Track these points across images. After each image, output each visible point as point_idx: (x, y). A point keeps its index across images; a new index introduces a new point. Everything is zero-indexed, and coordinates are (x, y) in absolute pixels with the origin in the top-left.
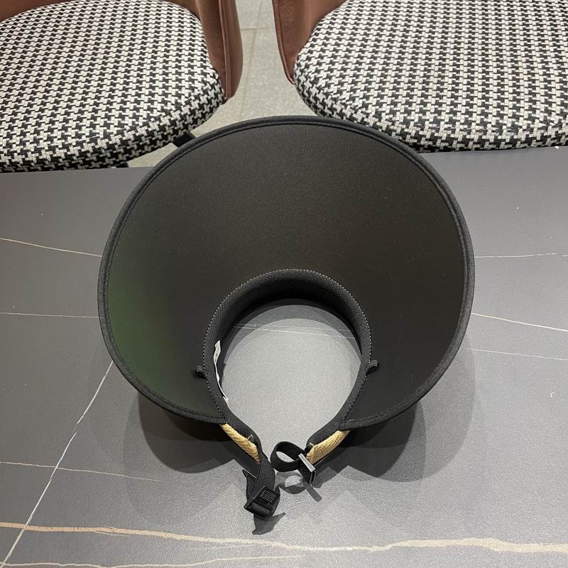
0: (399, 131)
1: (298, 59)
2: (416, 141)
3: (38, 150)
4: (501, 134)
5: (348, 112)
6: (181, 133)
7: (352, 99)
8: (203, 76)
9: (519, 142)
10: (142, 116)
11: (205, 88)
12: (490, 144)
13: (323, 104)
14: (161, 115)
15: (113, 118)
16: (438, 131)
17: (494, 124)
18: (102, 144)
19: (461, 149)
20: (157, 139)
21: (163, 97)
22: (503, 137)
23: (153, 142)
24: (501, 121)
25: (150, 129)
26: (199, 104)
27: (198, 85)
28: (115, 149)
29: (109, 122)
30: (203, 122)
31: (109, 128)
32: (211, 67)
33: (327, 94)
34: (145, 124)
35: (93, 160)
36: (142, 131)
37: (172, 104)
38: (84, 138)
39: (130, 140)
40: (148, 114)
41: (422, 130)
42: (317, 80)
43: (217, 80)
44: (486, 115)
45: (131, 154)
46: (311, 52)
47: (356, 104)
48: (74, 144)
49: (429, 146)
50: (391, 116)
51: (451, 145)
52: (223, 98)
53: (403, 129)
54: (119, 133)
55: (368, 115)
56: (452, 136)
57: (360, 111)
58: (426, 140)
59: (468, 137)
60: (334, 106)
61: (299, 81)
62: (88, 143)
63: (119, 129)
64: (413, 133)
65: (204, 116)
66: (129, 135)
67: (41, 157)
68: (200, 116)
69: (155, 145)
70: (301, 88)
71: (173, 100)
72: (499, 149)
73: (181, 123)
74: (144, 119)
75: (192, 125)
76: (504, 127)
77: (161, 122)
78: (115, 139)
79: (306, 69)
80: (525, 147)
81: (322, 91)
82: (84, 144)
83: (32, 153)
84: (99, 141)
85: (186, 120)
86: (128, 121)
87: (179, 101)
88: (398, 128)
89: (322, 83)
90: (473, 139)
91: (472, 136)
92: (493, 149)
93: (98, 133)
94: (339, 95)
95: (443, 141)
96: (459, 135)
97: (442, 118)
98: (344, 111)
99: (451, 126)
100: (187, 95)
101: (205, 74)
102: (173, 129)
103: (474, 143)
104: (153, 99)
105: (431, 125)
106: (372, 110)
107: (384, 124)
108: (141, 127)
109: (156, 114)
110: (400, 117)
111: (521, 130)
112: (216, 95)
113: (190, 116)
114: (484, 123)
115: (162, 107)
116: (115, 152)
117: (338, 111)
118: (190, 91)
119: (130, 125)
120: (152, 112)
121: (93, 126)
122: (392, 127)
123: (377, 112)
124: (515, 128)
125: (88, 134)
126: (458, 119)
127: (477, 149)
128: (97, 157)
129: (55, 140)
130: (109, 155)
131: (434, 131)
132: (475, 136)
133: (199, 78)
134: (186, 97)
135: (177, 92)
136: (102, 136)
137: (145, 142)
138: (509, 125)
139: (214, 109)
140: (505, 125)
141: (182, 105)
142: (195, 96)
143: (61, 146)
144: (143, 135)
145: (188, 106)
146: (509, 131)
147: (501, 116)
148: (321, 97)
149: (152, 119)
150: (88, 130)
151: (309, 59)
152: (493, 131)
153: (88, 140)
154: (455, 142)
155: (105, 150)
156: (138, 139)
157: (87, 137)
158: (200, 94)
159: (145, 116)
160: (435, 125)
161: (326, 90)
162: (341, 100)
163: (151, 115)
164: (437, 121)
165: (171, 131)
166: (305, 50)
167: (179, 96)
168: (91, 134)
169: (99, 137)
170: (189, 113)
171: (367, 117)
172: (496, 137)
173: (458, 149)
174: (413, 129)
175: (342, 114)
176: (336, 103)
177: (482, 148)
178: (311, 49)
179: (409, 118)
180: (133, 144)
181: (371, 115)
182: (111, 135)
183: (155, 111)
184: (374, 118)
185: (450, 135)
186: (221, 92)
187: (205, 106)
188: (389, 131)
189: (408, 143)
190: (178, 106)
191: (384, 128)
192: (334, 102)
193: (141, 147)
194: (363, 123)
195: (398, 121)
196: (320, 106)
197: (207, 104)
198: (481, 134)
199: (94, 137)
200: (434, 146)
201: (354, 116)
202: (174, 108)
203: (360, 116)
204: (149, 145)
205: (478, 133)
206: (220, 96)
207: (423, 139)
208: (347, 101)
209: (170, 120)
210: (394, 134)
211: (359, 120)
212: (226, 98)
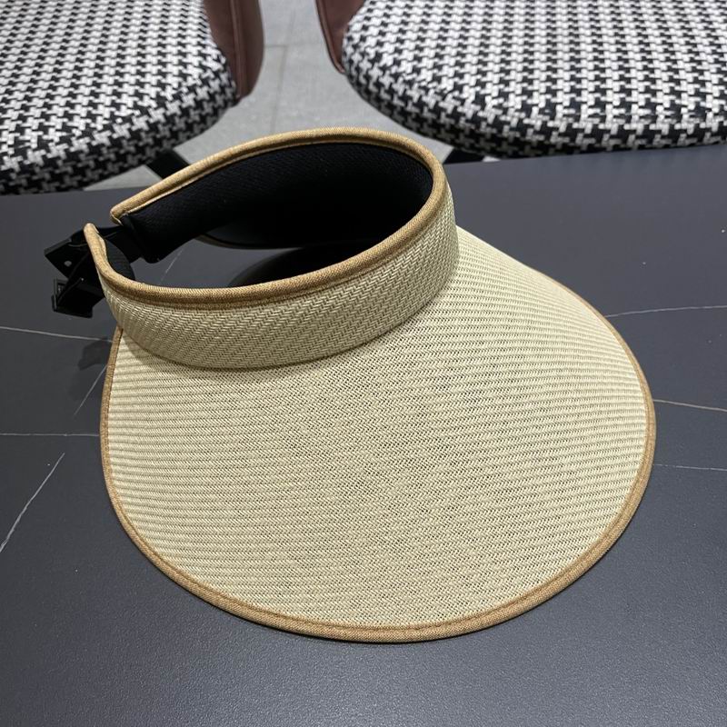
0: (514, 122)
1: (348, 30)
2: (541, 138)
4: (679, 122)
5: (431, 100)
6: (166, 145)
7: (437, 79)
8: (200, 59)
9: (708, 135)
10: (101, 115)
11: (204, 76)
12: (663, 137)
13: (391, 91)
14: (133, 114)
15: (53, 118)
16: (577, 119)
17: (667, 105)
18: (35, 157)
19: (616, 148)
20: (128, 153)
21: (137, 88)
22: (684, 125)
23: (121, 158)
24: (677, 102)
25: (115, 136)
26: (195, 100)
27: (194, 72)
28: (57, 167)
29: (47, 124)
30: (202, 131)
31: (46, 132)
32: (214, 45)
33: (396, 76)
34: (106, 128)
35: (20, 186)
36: (101, 138)
37: (151, 98)
38: (4, 148)
39: (81, 152)
40: (112, 113)
41: (553, 118)
42: (379, 56)
43: (224, 65)
44: (654, 93)
45: (84, 175)
46: (368, 19)
47: (442, 86)
49: (564, 145)
50: (501, 100)
51: (599, 140)
52: (234, 94)
53: (520, 120)
54: (63, 140)
55: (463, 102)
56: (601, 126)
57: (450, 96)
58: (560, 135)
59: (627, 127)
60: (409, 93)
61: (351, 62)
62: (12, 156)
63: (64, 134)
64: (538, 124)
65: (203, 119)
66: (80, 144)
68: (197, 118)
69: (125, 162)
70: (354, 73)
71: (153, 92)
72: (677, 147)
73: (166, 128)
74: (105, 119)
75: (185, 132)
76: (684, 110)
77: (132, 124)
78: (57, 151)
79: (361, 44)
80: (717, 143)
81: (388, 72)
82: (5, 158)
84: (30, 153)
85: (174, 124)
86: (79, 124)
87: (163, 94)
88: (513, 118)
89: (387, 60)
90: (634, 131)
91: (633, 126)
92: (666, 147)
93: (29, 141)
94: (415, 75)
95: (586, 136)
96: (612, 125)
97: (584, 99)
98: (424, 99)
99: (598, 110)
100: (176, 85)
101: (204, 56)
102: (154, 138)
103: (638, 137)
104: (120, 90)
105: (566, 111)
106: (469, 94)
107: (490, 113)
108: (100, 132)
109: (124, 112)
110: (515, 102)
111: (710, 115)
112: (222, 88)
113: (181, 117)
114: (650, 105)
115: (135, 102)
116: (57, 171)
117: (415, 100)
118: (180, 79)
119: (82, 128)
120: (118, 109)
121: (20, 130)
122: (503, 118)
123: (477, 95)
124: (700, 112)
125: (11, 142)
126: (609, 99)
128: (29, 180)
130: (47, 176)
131: (571, 120)
132: (638, 126)
133: (195, 60)
134: (174, 89)
135: (159, 81)
136: (34, 146)
137: (107, 156)
138: (692, 107)
139: (220, 111)
140: (685, 106)
141: (166, 99)
142: (188, 88)
144: (103, 145)
145: (177, 103)
146: (691, 116)
147: (678, 94)
148: (386, 80)
149: (119, 120)
150: (12, 136)
151: (365, 28)
152: (667, 117)
153: (11, 151)
154: (606, 137)
155: (41, 168)
156: (95, 150)
157: (10, 146)
158: (195, 85)
159: (107, 116)
160: (572, 111)
161: (394, 70)
162: (419, 82)
163: (117, 113)
164: (575, 105)
165: (150, 141)
166: (358, 17)
167: (162, 86)
168: (18, 143)
169: (29, 147)
170: (179, 113)
171: (463, 104)
172: (672, 127)
173: (610, 149)
174: (538, 119)
175: (421, 104)
176: (411, 88)
177: (649, 146)
178: (368, 15)
179: (529, 102)
180: (88, 160)
181: (468, 102)
182: (50, 144)
183: (123, 108)
184: (473, 106)
185: (597, 125)
186: (230, 86)
187: (205, 105)
188: (498, 124)
189: (529, 143)
190: (161, 102)
191: (490, 120)
192: (407, 87)
193: (101, 165)
194: (456, 115)
195: (513, 107)
196: (385, 96)
197: (208, 101)
198: (647, 122)
199: (21, 147)
200: (572, 144)
201: (442, 104)
202: (154, 104)
203: (451, 103)
204: (114, 163)
205: (643, 120)
206: (228, 91)
207: (554, 133)
208: (429, 83)
209: (147, 122)
210: (506, 128)
211: (450, 110)
212: (238, 96)
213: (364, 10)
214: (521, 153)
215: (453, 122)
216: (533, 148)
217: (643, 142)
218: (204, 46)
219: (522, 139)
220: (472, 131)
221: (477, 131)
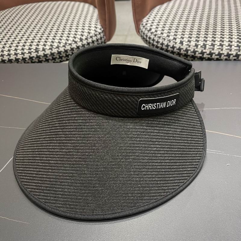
0: (192, 50)
1: (142, 22)
2: (201, 55)
3: (9, 55)
5: (166, 43)
7: (168, 36)
8: (95, 28)
10: (62, 42)
11: (96, 33)
13: (153, 40)
14: (72, 43)
15: (48, 42)
16: (213, 49)
18: (41, 53)
19: (226, 60)
20: (69, 54)
21: (75, 35)
23: (67, 56)
25: (66, 49)
26: (92, 40)
27: (93, 32)
28: (47, 57)
29: (46, 44)
31: (45, 46)
32: (100, 25)
33: (155, 35)
34: (63, 46)
36: (62, 49)
38: (32, 50)
39: (55, 53)
41: (205, 49)
42: (151, 29)
43: (103, 31)
45: (55, 60)
46: (149, 19)
47: (170, 38)
48: (27, 53)
49: (208, 58)
50: (188, 43)
51: (220, 57)
53: (194, 49)
54: (50, 49)
55: (176, 43)
56: (221, 52)
57: (172, 41)
58: (207, 54)
59: (230, 53)
60: (159, 40)
61: (142, 31)
62: (34, 52)
64: (200, 51)
66: (55, 51)
67: (10, 58)
70: (143, 35)
71: (79, 37)
73: (82, 48)
74: (64, 44)
77: (72, 46)
78: (48, 52)
79: (146, 26)
81: (153, 34)
82: (32, 53)
83: (6, 56)
84: (39, 52)
86: (56, 44)
87: (82, 38)
89: (153, 30)
90: (232, 54)
91: (232, 52)
93: (40, 48)
94: (161, 35)
95: (216, 55)
96: (225, 52)
97: (216, 43)
98: (164, 42)
99: (220, 47)
100: (86, 35)
101: (96, 28)
103: (234, 56)
104: (69, 36)
107: (184, 47)
108: (61, 47)
109: (70, 42)
110: (193, 43)
112: (101, 38)
114: (238, 46)
115: (73, 39)
116: (47, 58)
117: (161, 43)
118: (88, 34)
119: (56, 46)
121: (38, 45)
123: (181, 41)
126: (224, 44)
127: (235, 60)
128: (38, 60)
129: (18, 50)
130: (44, 60)
131: (211, 50)
132: (234, 53)
133: (94, 29)
134: (86, 36)
137: (63, 55)
142: (90, 36)
143: (21, 53)
144: (62, 51)
145: (86, 41)
148: (152, 37)
149: (68, 44)
151: (147, 21)
153: (34, 51)
154: (223, 56)
155: (43, 57)
156: (59, 53)
158: (92, 36)
159: (64, 42)
160: (212, 47)
161: (155, 33)
162: (163, 37)
163: (67, 42)
164: (213, 45)
166: (146, 18)
167: (82, 35)
168: (36, 48)
169: (40, 50)
170: (86, 44)
171: (176, 44)
173: (224, 60)
174: (200, 49)
175: (162, 44)
176: (160, 39)
177: (237, 59)
178: (149, 17)
179: (198, 44)
180: (57, 56)
181: (178, 43)
182: (46, 50)
183: (69, 41)
184: (179, 45)
185: (220, 52)
186: (104, 38)
187: (95, 42)
188: (187, 50)
189: (197, 57)
190: (81, 40)
191: (184, 49)
192: (159, 38)
193: (61, 58)
194: (173, 47)
195: (192, 45)
196: (151, 42)
197: (96, 41)
198: (237, 51)
199: (37, 50)
200: (211, 58)
201: (169, 44)
202: (79, 40)
203: (172, 44)
204: (65, 57)
205: (235, 51)
206: (103, 39)
207: (205, 54)
208: (166, 37)
209: (76, 46)
210: (189, 52)
211: (171, 46)
212: (106, 41)
213: (148, 16)
214: (194, 60)
215: (172, 49)
216: (198, 59)
217: (235, 58)
218: (97, 25)
219: (194, 56)
220: (178, 53)
221: (180, 53)
